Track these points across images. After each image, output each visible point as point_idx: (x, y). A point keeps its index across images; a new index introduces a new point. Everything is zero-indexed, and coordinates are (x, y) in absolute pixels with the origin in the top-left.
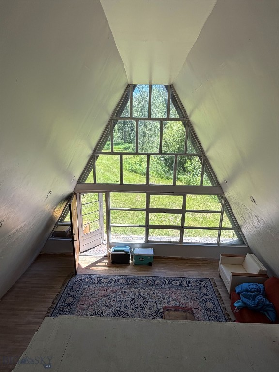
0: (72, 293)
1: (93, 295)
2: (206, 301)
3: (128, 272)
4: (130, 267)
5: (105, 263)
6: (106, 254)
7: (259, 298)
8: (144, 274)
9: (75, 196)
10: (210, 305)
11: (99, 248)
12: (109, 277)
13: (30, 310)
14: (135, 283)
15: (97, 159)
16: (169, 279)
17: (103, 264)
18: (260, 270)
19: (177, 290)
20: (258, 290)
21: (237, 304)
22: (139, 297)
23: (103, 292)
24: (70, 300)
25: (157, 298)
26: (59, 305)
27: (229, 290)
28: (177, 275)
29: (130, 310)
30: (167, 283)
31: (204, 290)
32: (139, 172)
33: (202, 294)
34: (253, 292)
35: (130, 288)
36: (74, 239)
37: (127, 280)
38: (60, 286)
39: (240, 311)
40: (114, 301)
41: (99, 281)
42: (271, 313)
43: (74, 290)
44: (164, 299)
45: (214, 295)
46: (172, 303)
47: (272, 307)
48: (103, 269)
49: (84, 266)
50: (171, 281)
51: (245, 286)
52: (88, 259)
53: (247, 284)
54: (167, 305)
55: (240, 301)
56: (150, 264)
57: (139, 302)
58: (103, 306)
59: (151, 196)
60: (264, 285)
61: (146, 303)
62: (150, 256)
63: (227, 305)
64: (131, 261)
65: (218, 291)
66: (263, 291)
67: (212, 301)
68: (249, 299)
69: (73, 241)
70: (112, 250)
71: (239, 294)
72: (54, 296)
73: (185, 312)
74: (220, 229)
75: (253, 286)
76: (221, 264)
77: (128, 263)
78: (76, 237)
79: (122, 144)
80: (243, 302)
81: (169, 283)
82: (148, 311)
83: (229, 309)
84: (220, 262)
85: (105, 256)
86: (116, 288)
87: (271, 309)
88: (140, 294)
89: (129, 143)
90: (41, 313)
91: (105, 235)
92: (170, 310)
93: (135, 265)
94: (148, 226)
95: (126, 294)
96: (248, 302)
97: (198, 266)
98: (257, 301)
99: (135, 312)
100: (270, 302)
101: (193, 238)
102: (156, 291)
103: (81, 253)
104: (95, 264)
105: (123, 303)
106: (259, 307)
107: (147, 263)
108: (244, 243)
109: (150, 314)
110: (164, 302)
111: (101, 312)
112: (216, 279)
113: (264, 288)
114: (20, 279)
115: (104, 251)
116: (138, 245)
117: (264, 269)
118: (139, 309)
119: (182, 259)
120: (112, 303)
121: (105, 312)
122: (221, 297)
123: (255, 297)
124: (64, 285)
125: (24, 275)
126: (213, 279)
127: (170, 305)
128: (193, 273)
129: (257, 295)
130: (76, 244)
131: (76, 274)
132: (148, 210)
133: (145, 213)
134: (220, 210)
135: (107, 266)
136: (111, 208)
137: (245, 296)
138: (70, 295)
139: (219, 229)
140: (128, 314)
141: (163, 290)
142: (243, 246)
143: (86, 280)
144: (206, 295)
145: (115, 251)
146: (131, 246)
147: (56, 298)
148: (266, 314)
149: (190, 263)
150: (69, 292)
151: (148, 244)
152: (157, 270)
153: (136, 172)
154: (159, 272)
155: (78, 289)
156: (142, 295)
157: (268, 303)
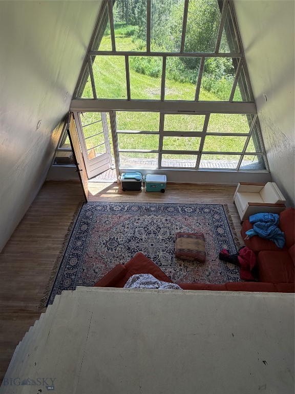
0: (85, 220)
1: (107, 222)
2: (217, 227)
3: (140, 199)
4: (141, 194)
5: (116, 189)
6: (116, 180)
7: (272, 228)
8: (157, 201)
9: (72, 116)
10: (220, 231)
11: (107, 174)
12: (121, 204)
13: (48, 237)
14: (148, 210)
15: (93, 61)
16: (182, 205)
17: (114, 191)
18: (279, 200)
19: (189, 217)
20: (273, 221)
21: (248, 233)
22: (152, 224)
23: (116, 220)
24: (84, 227)
25: (170, 224)
26: (74, 232)
27: (241, 218)
28: (190, 202)
29: (144, 236)
30: (180, 209)
31: (217, 217)
32: (147, 73)
33: (214, 220)
34: (267, 222)
35: (143, 215)
36: (80, 168)
37: (140, 208)
38: (72, 214)
39: (250, 238)
40: (128, 227)
41: (111, 209)
42: (280, 242)
43: (87, 218)
44: (177, 225)
45: (226, 221)
46: (185, 229)
47: (283, 236)
48: (114, 196)
49: (94, 193)
50: (184, 208)
51: (260, 216)
52: (97, 185)
53: (262, 214)
54: (179, 231)
55: (252, 230)
56: (163, 191)
57: (152, 228)
58: (118, 233)
59: (166, 116)
60: (279, 215)
61: (159, 229)
62: (163, 184)
63: (238, 230)
64: (142, 188)
65: (230, 217)
66: (277, 221)
67: (223, 227)
68: (262, 229)
69: (78, 170)
70: (122, 177)
71: (253, 223)
72: (69, 224)
73: (197, 238)
74: (243, 154)
75: (268, 216)
76: (238, 192)
77: (140, 190)
78: (81, 167)
79: (123, 25)
80: (255, 231)
81: (182, 210)
82: (161, 237)
83: (239, 234)
84: (237, 190)
85: (114, 183)
86: (128, 216)
87: (282, 238)
88: (153, 222)
89: (134, 24)
90: (59, 239)
91: (113, 159)
92: (183, 236)
93: (147, 192)
94: (161, 152)
95: (140, 221)
96: (260, 231)
97: (213, 192)
98: (269, 231)
99: (148, 238)
100: (282, 231)
101: (210, 161)
102: (169, 218)
103: (89, 179)
104: (105, 191)
105: (136, 230)
106: (270, 236)
107: (160, 190)
108: (265, 168)
109: (163, 240)
110: (177, 229)
111: (116, 238)
112: (230, 205)
113: (279, 219)
114: (30, 207)
115: (113, 177)
116: (151, 172)
117: (283, 199)
118: (152, 235)
119: (196, 185)
120: (126, 230)
121: (120, 238)
122: (232, 223)
123: (268, 227)
124: (77, 213)
125: (34, 203)
126: (226, 205)
127: (182, 231)
128: (207, 199)
129: (270, 225)
130: (83, 174)
131: (87, 202)
132: (162, 133)
133: (158, 136)
134: (248, 132)
135: (118, 193)
136: (117, 131)
137: (258, 226)
138: (84, 223)
139: (241, 155)
140: (142, 239)
141: (176, 217)
142: (264, 171)
143: (99, 208)
144: (218, 221)
145: (125, 179)
146: (142, 172)
147: (70, 226)
148: (275, 241)
149: (204, 189)
150: (83, 219)
151: (161, 171)
152: (170, 197)
153: (143, 73)
154: (171, 199)
155: (91, 217)
156: (155, 222)
157: (280, 232)
